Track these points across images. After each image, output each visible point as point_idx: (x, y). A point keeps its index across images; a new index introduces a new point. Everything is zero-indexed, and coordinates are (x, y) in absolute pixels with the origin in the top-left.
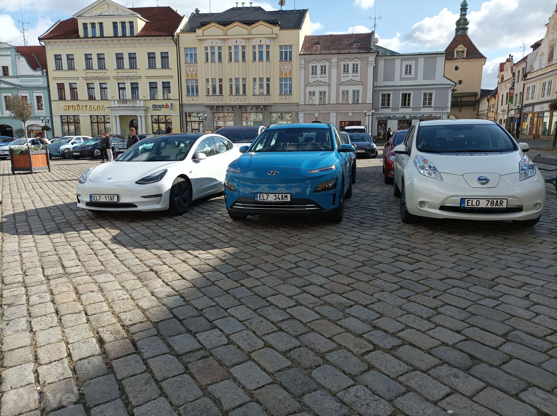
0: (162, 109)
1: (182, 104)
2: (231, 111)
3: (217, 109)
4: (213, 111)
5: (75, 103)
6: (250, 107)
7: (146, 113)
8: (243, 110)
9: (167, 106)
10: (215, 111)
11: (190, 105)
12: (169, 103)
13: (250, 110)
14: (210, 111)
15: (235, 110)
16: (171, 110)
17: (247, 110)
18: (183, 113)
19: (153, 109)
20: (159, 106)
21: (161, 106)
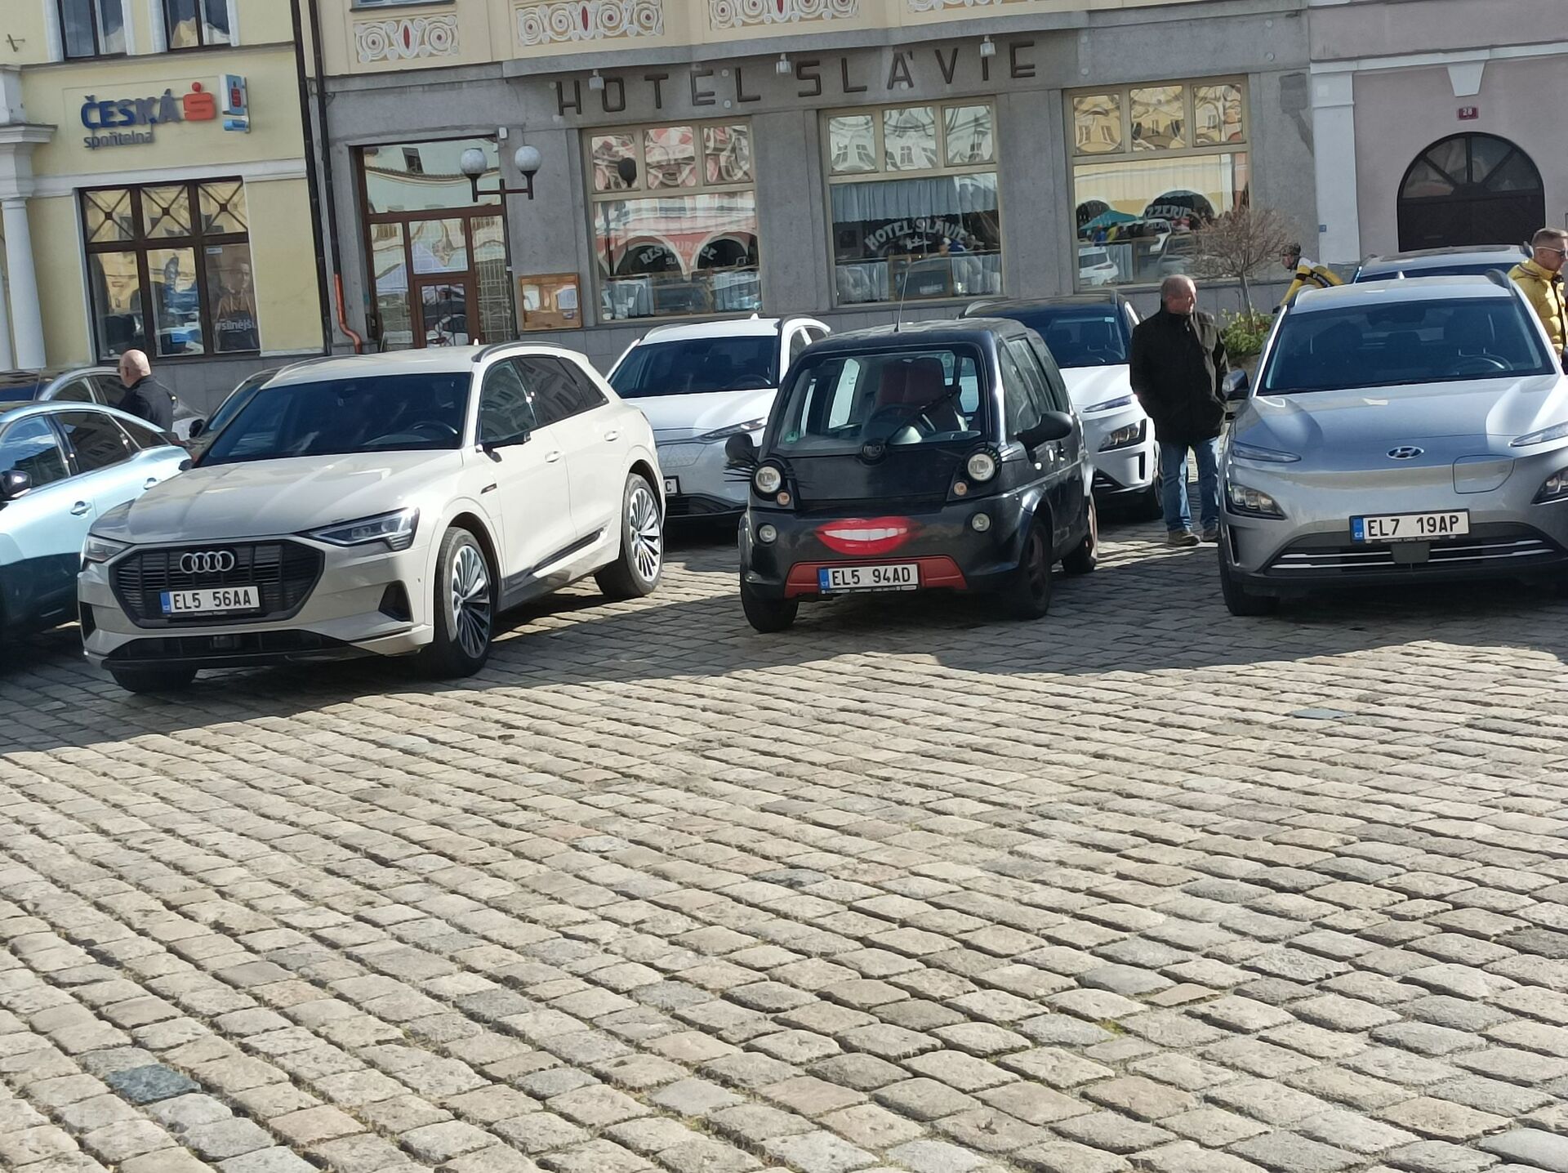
0: (164, 132)
1: (321, 78)
2: (726, 104)
3: (614, 101)
4: (580, 120)
6: (888, 58)
7: (38, 175)
8: (832, 91)
9: (200, 106)
10: (593, 112)
11: (388, 82)
12: (214, 76)
13: (890, 87)
14: (556, 118)
15: (758, 98)
16: (237, 134)
17: (864, 89)
18: (333, 151)
19: (88, 133)
20: (133, 109)
21: (156, 111)
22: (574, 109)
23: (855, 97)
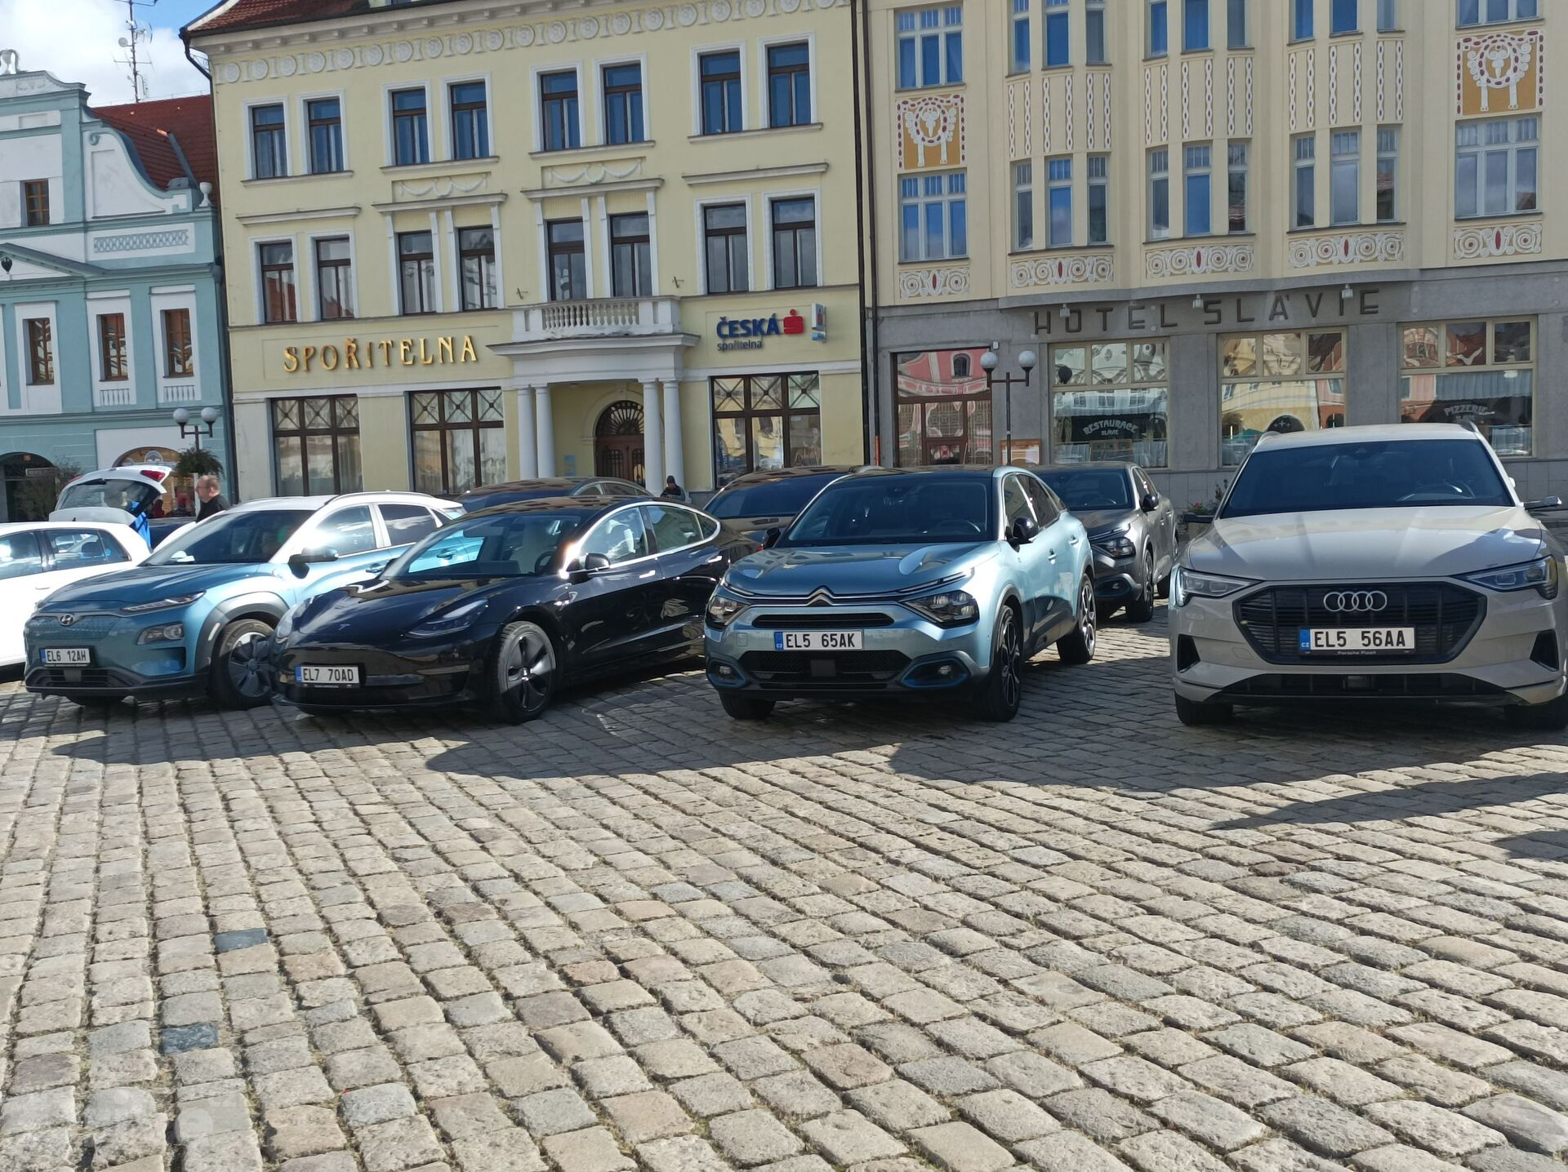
0: (771, 342)
1: (876, 307)
2: (1152, 329)
3: (1074, 325)
4: (1049, 338)
5: (336, 335)
6: (1271, 299)
7: (687, 366)
8: (1229, 321)
9: (795, 325)
10: (1058, 332)
11: (920, 311)
12: (806, 305)
13: (1271, 318)
14: (1033, 336)
15: (1175, 325)
16: (818, 343)
17: (1252, 320)
18: (880, 356)
19: (720, 341)
20: (751, 326)
21: (765, 327)
22: (1045, 331)
23: (1245, 326)
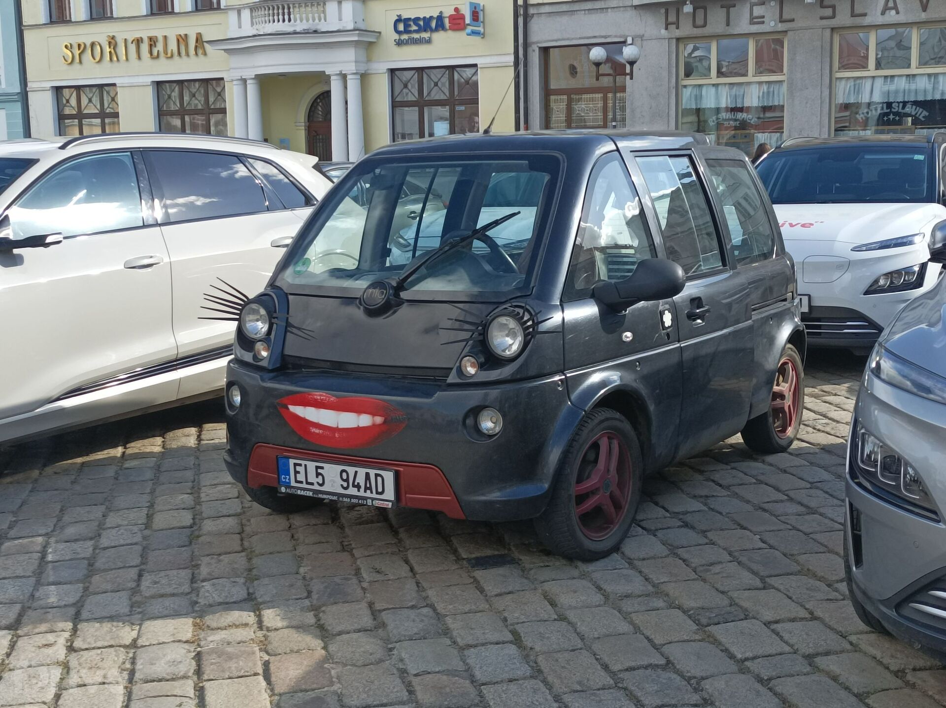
0: (438, 37)
1: (526, 5)
2: (771, 24)
3: (699, 21)
4: (678, 33)
5: (100, 32)
7: (369, 60)
8: (842, 16)
9: (458, 21)
10: (686, 28)
12: (465, 3)
13: (883, 13)
14: (663, 31)
15: (793, 20)
16: (477, 39)
17: (865, 15)
18: (530, 50)
19: (397, 37)
20: (421, 23)
21: (433, 24)
22: (674, 26)
23: (859, 21)
